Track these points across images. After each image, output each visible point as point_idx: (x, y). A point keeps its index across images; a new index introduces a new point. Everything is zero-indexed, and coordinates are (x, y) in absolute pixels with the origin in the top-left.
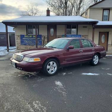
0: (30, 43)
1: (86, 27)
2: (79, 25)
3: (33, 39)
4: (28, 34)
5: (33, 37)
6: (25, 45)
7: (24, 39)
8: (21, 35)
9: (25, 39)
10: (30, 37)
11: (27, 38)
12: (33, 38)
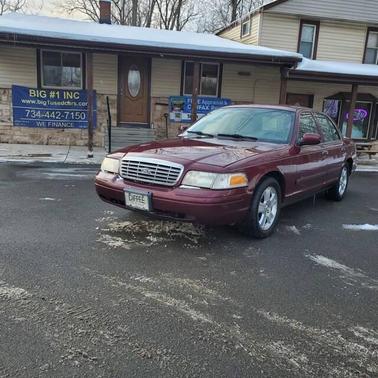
0: (52, 118)
1: (248, 74)
2: (225, 66)
3: (63, 103)
4: (43, 86)
5: (62, 95)
6: (32, 125)
7: (28, 102)
8: (15, 88)
9: (33, 102)
10: (52, 94)
11: (40, 99)
12: (62, 99)
